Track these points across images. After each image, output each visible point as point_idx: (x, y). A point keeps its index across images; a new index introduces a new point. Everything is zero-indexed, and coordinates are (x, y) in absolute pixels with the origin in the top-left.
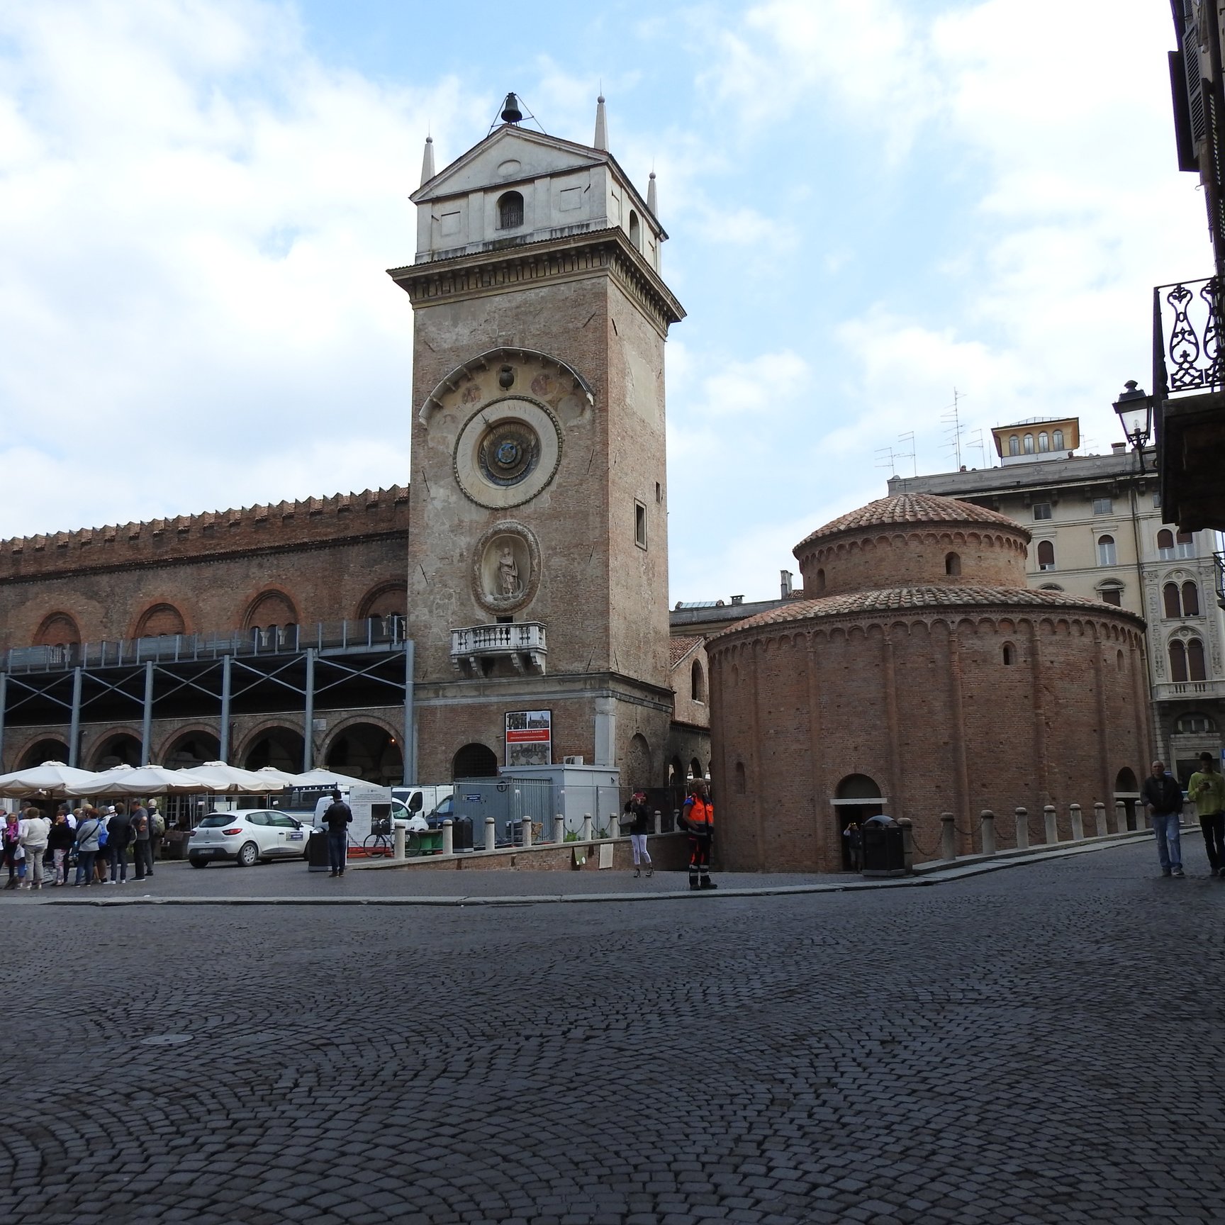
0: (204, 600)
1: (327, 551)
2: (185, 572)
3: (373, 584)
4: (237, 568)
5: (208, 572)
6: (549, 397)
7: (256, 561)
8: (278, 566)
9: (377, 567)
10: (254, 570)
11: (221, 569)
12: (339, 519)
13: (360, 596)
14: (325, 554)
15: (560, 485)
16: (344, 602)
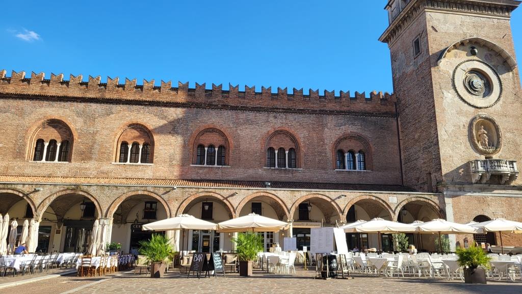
0: (240, 130)
1: (314, 115)
2: (227, 114)
3: (341, 135)
4: (262, 117)
5: (242, 116)
6: (493, 63)
7: (272, 115)
8: (286, 118)
9: (343, 127)
10: (271, 119)
11: (251, 115)
12: (320, 102)
13: (334, 140)
14: (313, 117)
15: (504, 102)
16: (326, 141)
